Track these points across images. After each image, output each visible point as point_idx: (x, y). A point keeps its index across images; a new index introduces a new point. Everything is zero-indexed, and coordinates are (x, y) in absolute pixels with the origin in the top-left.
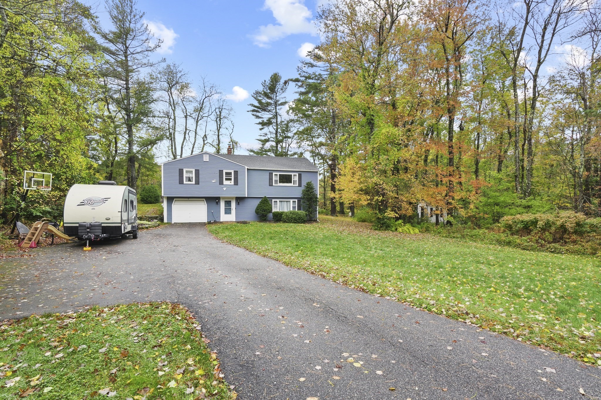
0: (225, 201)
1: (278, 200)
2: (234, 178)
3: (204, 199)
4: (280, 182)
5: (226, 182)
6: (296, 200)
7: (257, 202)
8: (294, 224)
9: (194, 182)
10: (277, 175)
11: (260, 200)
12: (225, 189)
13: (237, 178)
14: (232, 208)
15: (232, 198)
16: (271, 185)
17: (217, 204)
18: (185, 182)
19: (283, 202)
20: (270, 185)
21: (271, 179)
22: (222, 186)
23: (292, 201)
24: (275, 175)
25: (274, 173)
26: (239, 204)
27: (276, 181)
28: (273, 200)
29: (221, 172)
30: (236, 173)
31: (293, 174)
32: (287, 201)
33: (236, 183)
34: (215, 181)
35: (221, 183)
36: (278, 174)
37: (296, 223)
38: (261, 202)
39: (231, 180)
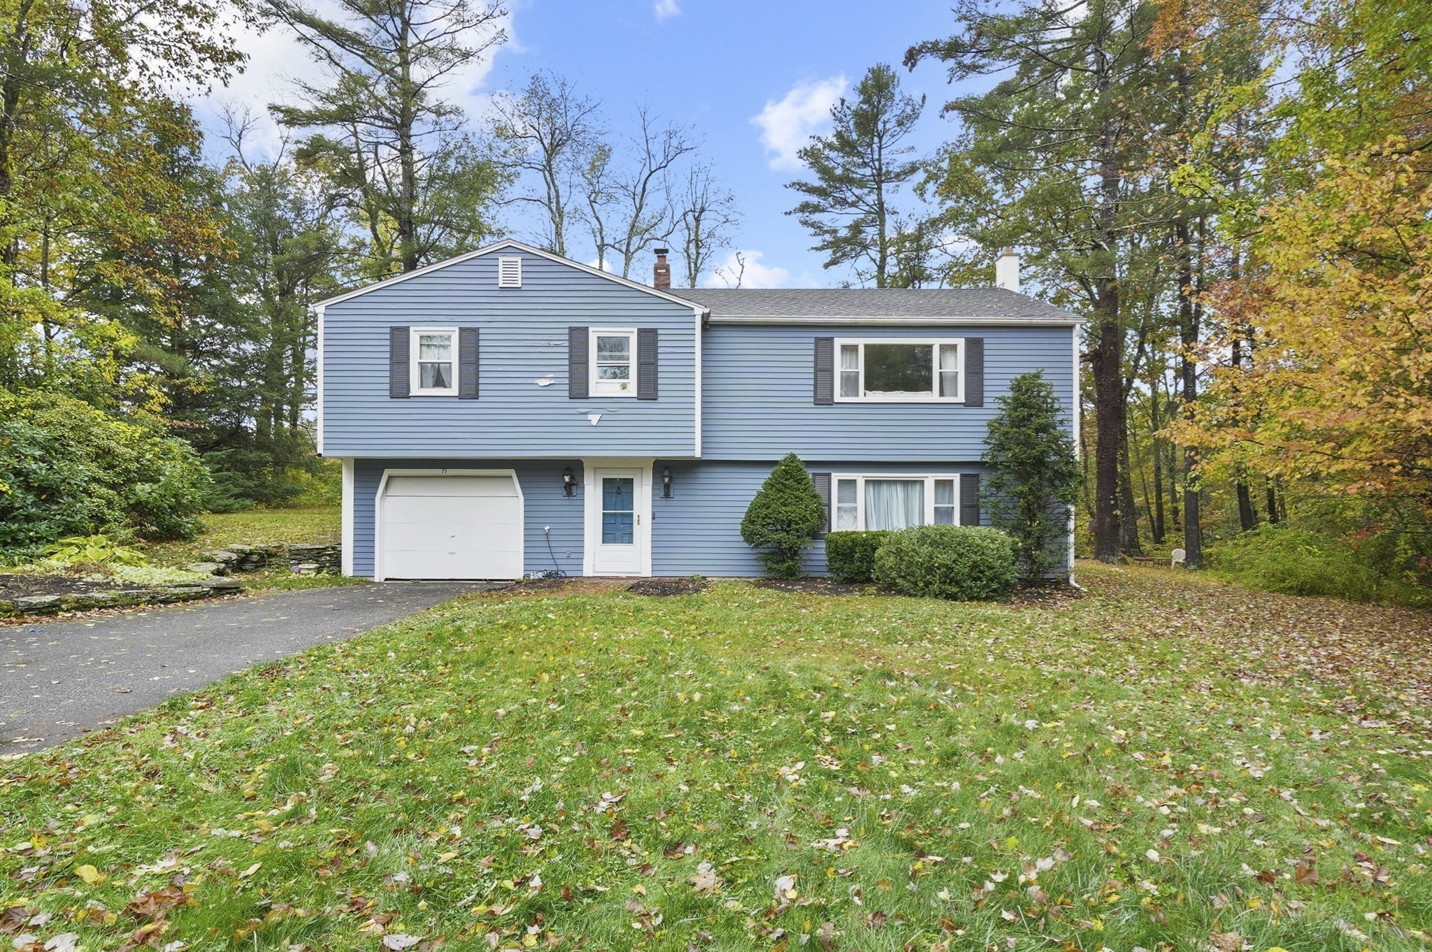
0: (605, 481)
1: (860, 477)
2: (640, 365)
3: (512, 472)
4: (869, 386)
5: (600, 386)
6: (956, 477)
7: (752, 485)
8: (943, 606)
9: (454, 390)
10: (854, 349)
11: (766, 475)
12: (594, 419)
13: (655, 365)
14: (636, 512)
15: (635, 464)
16: (823, 399)
17: (569, 494)
18: (415, 390)
19: (884, 488)
20: (818, 402)
21: (823, 369)
22: (581, 405)
23: (930, 479)
24: (845, 348)
25: (838, 342)
26: (667, 495)
27: (850, 382)
28: (836, 476)
29: (578, 337)
30: (648, 339)
31: (936, 342)
32: (906, 483)
33: (648, 389)
34: (552, 378)
35: (578, 390)
36: (861, 342)
37: (954, 597)
38: (769, 485)
39: (626, 376)
